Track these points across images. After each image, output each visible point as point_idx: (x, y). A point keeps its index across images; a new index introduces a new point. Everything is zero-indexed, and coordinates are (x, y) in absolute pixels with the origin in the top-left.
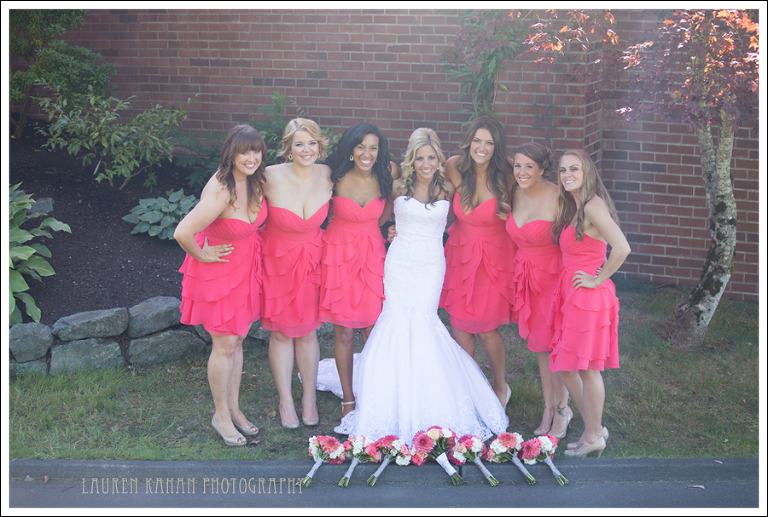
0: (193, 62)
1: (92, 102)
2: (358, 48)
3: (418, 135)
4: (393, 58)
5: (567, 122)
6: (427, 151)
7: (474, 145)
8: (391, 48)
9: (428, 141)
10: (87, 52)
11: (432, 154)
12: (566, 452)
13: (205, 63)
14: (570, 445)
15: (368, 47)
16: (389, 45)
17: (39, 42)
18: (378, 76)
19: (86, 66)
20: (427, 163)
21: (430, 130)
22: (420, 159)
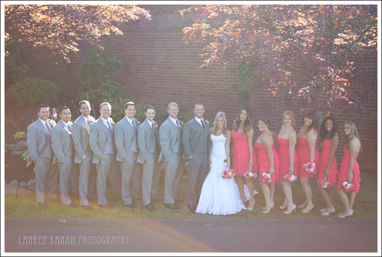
0: (150, 87)
1: (121, 100)
2: (205, 84)
3: (219, 114)
4: (216, 87)
5: (273, 108)
6: (220, 119)
7: (241, 115)
8: (215, 84)
9: (222, 116)
10: (117, 84)
11: (222, 120)
12: (339, 216)
13: (155, 88)
14: (340, 214)
15: (207, 84)
16: (214, 83)
17: (101, 80)
18: (211, 93)
19: (117, 88)
20: (220, 122)
21: (223, 113)
22: (219, 121)
